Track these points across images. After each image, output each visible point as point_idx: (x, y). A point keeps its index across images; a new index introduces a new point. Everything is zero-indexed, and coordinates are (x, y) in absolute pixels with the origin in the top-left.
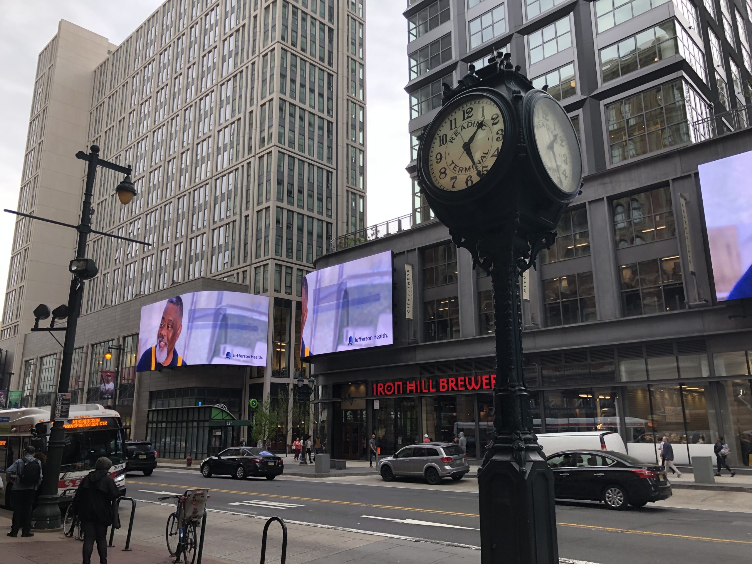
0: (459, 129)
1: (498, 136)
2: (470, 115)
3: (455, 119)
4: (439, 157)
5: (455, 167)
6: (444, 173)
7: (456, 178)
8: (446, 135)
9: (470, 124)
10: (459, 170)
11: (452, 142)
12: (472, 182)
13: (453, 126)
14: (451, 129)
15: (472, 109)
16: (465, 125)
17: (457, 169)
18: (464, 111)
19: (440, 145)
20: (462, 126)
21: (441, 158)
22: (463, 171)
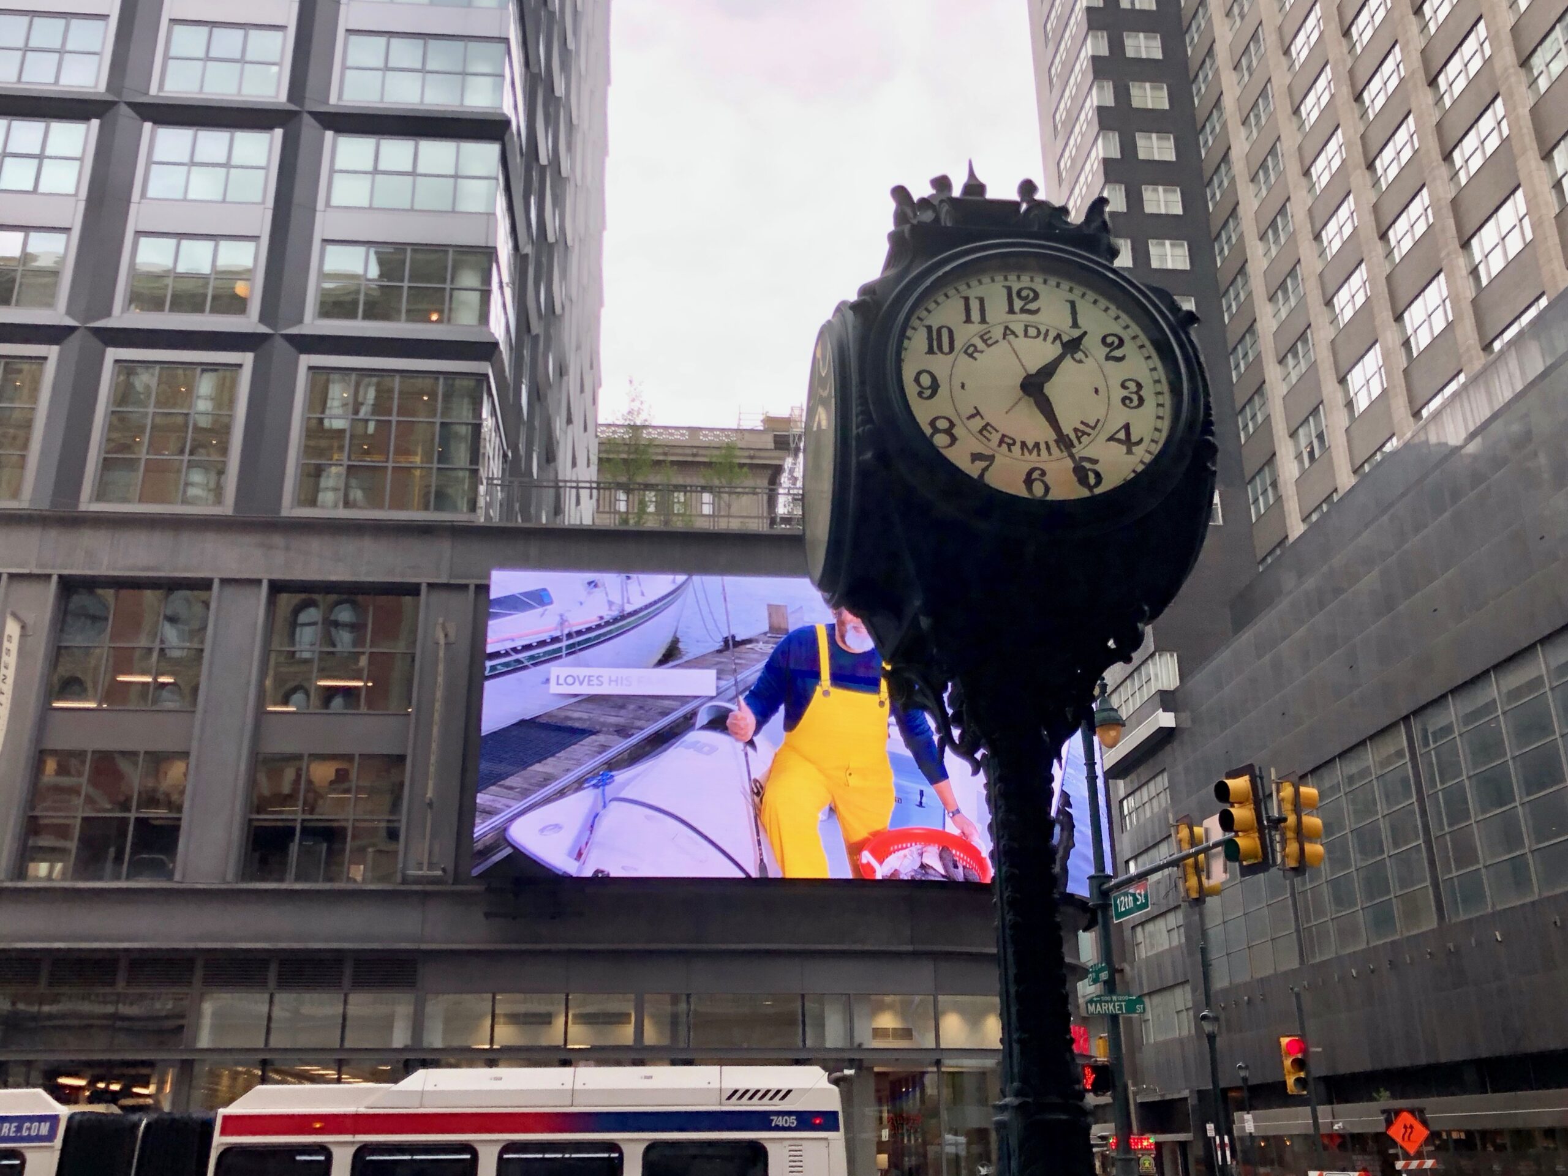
1: (1125, 393)
2: (1032, 306)
3: (982, 301)
4: (926, 380)
5: (984, 428)
6: (949, 432)
7: (991, 458)
8: (951, 332)
9: (1032, 332)
10: (1001, 442)
11: (971, 356)
12: (1047, 489)
13: (975, 315)
14: (968, 320)
15: (1036, 296)
16: (1019, 329)
17: (995, 438)
18: (1009, 289)
19: (931, 351)
20: (1007, 328)
21: (935, 387)
22: (1016, 449)
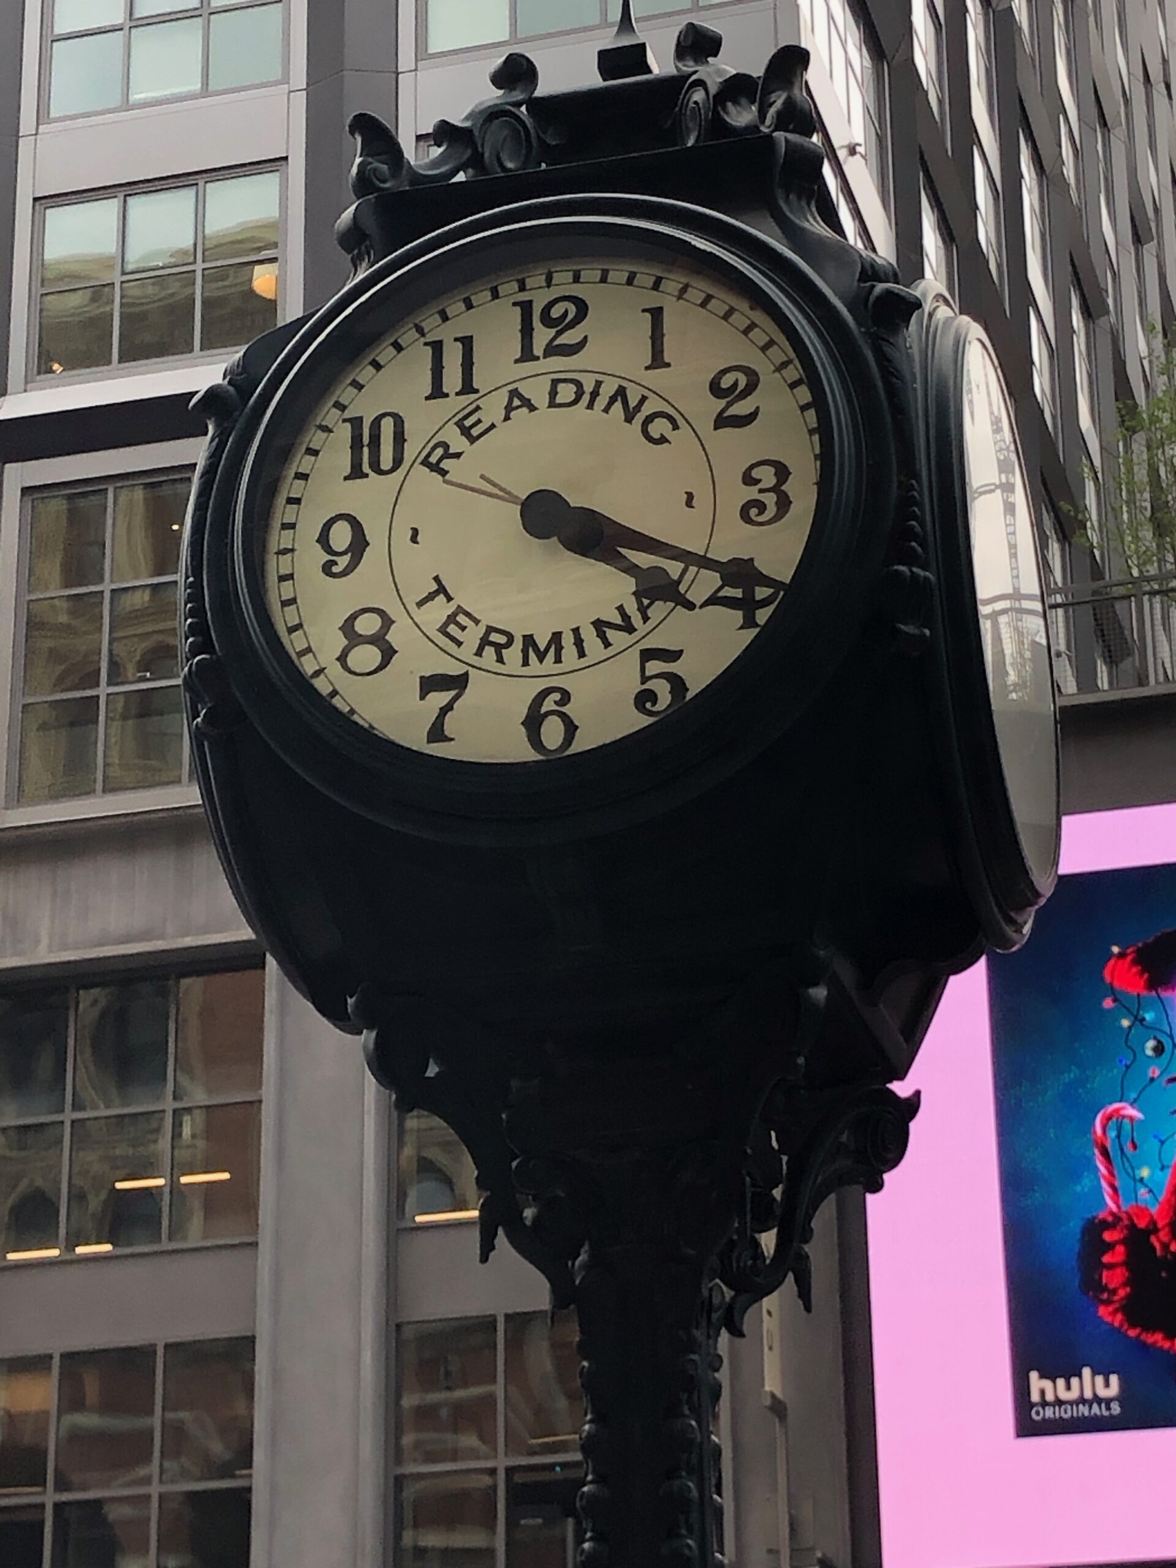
0: (493, 408)
3: (467, 342)
